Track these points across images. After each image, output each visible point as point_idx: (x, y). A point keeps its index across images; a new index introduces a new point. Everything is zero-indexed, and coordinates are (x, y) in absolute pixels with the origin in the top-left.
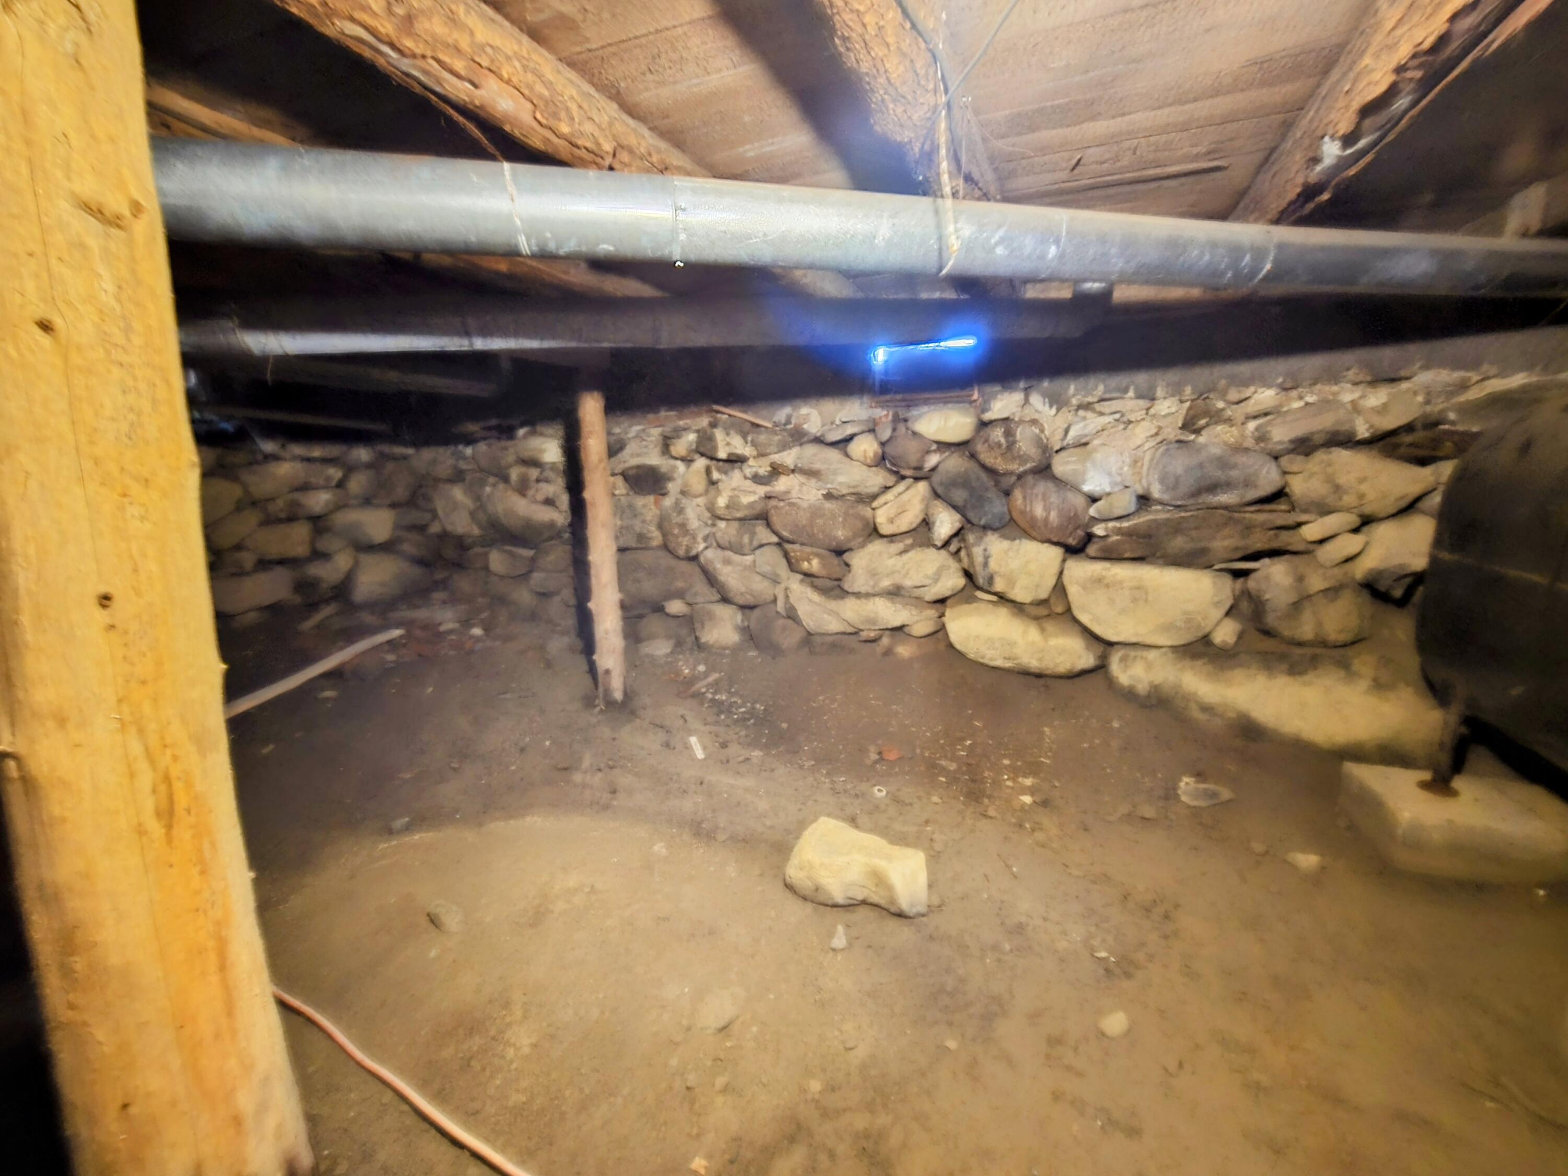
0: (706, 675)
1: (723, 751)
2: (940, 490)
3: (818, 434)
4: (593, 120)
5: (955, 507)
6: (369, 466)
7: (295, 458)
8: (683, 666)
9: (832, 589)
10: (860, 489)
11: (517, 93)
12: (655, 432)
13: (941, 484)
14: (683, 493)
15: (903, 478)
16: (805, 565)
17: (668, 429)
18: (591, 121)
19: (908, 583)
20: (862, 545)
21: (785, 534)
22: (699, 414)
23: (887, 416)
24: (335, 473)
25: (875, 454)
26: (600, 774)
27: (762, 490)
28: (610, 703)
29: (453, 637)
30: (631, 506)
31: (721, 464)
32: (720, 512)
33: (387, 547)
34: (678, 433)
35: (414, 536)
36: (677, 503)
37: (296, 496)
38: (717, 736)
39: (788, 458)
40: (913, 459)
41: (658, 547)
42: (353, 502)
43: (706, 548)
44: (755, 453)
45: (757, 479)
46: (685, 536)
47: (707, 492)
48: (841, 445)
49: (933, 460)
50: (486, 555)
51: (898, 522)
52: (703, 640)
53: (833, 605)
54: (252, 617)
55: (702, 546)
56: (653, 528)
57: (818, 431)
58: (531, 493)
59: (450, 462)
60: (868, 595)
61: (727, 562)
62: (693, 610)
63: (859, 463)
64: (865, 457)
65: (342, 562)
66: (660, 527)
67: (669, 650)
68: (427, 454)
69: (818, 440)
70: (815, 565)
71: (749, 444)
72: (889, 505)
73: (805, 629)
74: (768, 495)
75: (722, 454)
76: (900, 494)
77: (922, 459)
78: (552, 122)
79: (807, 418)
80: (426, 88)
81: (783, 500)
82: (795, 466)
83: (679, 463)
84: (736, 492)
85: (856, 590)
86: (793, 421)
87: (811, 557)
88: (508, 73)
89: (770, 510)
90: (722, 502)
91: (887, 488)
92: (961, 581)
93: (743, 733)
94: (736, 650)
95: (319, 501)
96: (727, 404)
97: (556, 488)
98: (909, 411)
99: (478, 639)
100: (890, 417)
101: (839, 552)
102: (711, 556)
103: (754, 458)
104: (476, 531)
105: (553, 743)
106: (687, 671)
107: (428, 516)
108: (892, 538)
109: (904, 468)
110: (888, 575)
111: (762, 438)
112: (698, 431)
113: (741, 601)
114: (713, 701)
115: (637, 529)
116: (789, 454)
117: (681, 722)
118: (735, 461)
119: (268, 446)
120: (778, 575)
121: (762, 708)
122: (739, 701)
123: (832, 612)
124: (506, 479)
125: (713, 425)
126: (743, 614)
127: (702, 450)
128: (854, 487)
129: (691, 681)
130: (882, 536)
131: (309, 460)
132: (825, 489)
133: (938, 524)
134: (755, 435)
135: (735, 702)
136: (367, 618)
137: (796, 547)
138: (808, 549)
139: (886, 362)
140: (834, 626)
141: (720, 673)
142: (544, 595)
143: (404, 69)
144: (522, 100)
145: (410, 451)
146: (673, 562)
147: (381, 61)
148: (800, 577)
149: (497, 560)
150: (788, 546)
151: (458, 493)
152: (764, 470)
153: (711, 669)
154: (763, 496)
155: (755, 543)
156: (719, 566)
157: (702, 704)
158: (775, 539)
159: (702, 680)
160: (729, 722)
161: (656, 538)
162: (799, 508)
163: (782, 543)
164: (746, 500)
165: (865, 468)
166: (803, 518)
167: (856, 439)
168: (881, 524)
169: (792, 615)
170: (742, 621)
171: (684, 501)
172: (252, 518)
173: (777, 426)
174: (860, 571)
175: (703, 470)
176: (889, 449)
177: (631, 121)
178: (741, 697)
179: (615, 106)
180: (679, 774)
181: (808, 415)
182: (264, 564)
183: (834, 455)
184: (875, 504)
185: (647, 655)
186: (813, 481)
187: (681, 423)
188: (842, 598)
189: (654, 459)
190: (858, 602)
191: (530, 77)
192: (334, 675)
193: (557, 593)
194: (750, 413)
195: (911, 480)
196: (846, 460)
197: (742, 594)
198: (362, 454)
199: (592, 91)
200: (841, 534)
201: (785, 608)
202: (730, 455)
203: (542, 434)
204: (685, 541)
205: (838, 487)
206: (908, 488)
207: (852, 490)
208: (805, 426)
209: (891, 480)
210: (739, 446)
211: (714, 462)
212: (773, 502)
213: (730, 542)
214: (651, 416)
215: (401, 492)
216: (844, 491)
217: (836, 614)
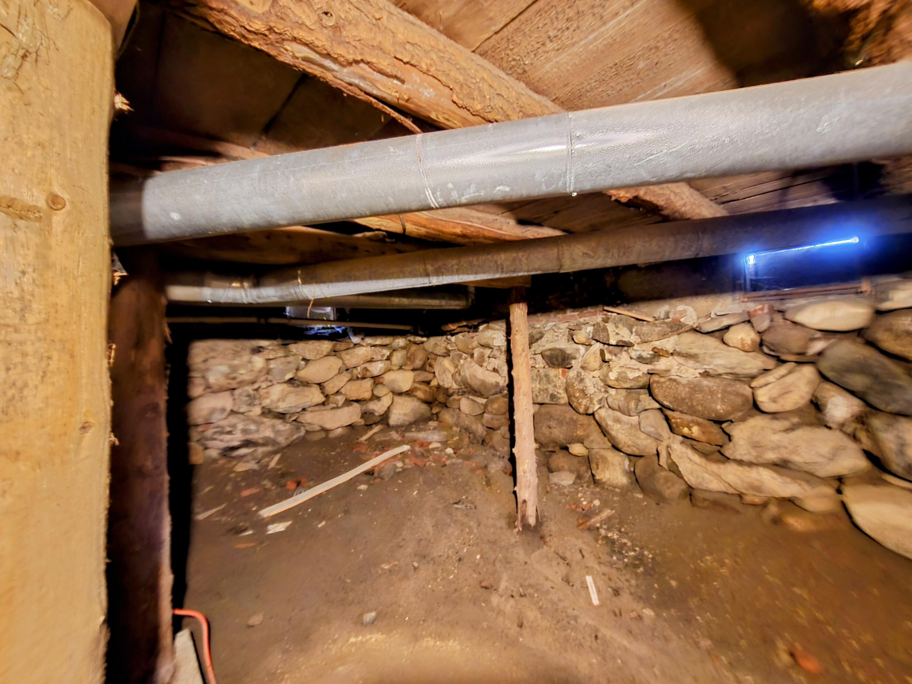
0: (600, 510)
1: (615, 599)
2: (829, 374)
3: (695, 326)
4: (503, 96)
5: (853, 393)
6: (403, 348)
7: (368, 345)
8: (582, 497)
9: (712, 453)
10: (738, 371)
11: (436, 81)
12: (564, 326)
13: (833, 369)
14: (583, 368)
15: (784, 362)
16: (686, 430)
17: (572, 324)
18: (500, 97)
19: (796, 458)
20: (743, 419)
21: (666, 403)
22: (595, 314)
23: (762, 309)
24: (386, 352)
25: (753, 341)
26: (512, 601)
27: (645, 368)
28: (526, 526)
29: (436, 452)
30: (546, 376)
31: (611, 347)
32: (610, 383)
33: (409, 393)
34: (579, 326)
35: (423, 387)
36: (579, 374)
37: (367, 365)
38: (610, 579)
39: (668, 344)
40: (796, 346)
41: (565, 404)
42: (394, 368)
43: (600, 408)
44: (639, 340)
45: (640, 359)
46: (584, 398)
47: (601, 367)
48: (717, 334)
49: (818, 346)
50: (459, 400)
51: (781, 401)
52: (597, 477)
53: (714, 467)
54: (339, 431)
55: (597, 407)
56: (561, 391)
57: (694, 323)
58: (485, 364)
59: (444, 345)
60: (750, 464)
61: (617, 421)
62: (589, 452)
63: (736, 349)
64: (743, 344)
65: (386, 401)
66: (566, 390)
67: (571, 482)
68: (433, 340)
69: (696, 330)
70: (696, 431)
71: (634, 334)
72: (770, 386)
73: (686, 482)
74: (650, 372)
75: (613, 342)
76: (783, 376)
77: (806, 347)
78: (467, 102)
79: (683, 313)
80: (366, 93)
81: (663, 377)
82: (674, 350)
83: (580, 347)
84: (623, 369)
85: (739, 457)
86: (671, 316)
87: (691, 425)
88: (427, 65)
89: (652, 384)
90: (613, 376)
91: (766, 371)
92: (863, 463)
93: (633, 582)
94: (624, 492)
95: (376, 368)
96: (616, 305)
97: (501, 362)
98: (784, 304)
99: (449, 457)
100: (766, 310)
101: (719, 422)
102: (603, 414)
103: (638, 344)
104: (455, 386)
105: (482, 557)
106: (585, 503)
107: (430, 376)
108: (774, 415)
109: (783, 353)
110: (773, 449)
111: (645, 329)
112: (594, 325)
113: (629, 451)
114: (606, 537)
115: (551, 391)
116: (668, 341)
117: (579, 556)
118: (623, 345)
119: (355, 340)
120: (660, 435)
121: (650, 556)
122: (629, 544)
123: (713, 474)
124: (472, 356)
125: (606, 321)
126: (630, 461)
127: (597, 338)
128: (732, 368)
129: (588, 514)
130: (763, 412)
131: (375, 346)
132: (701, 369)
133: (829, 406)
134: (639, 327)
135: (625, 544)
136: (395, 435)
137: (676, 414)
138: (688, 418)
139: (755, 264)
140: (715, 485)
141: (612, 509)
142: (491, 429)
143: (348, 79)
144: (441, 87)
145: (424, 339)
146: (575, 416)
147: (329, 77)
148: (681, 438)
149: (465, 404)
150: (669, 413)
151: (446, 363)
152: (647, 352)
153: (605, 504)
154: (646, 372)
155: (640, 408)
156: (610, 423)
157: (597, 540)
158: (657, 406)
159: (598, 514)
160: (620, 565)
161: (564, 398)
162: (678, 383)
163: (663, 409)
164: (632, 375)
165: (742, 353)
166: (683, 392)
167: (732, 329)
168: (762, 402)
169: (674, 469)
170: (629, 466)
171: (583, 373)
172: (345, 377)
173: (656, 320)
174: (742, 442)
175: (598, 352)
176: (767, 338)
177: (536, 96)
178: (631, 539)
179: (523, 85)
180: (576, 618)
181: (685, 311)
182: (349, 402)
183: (711, 342)
184: (754, 384)
185: (556, 484)
186: (691, 363)
187: (582, 320)
188: (723, 462)
189: (563, 344)
190: (740, 468)
191: (445, 66)
192: (370, 473)
193: (499, 428)
194: (634, 311)
195: (793, 364)
196: (724, 347)
197: (629, 446)
198: (401, 341)
199: (503, 75)
200: (720, 408)
201: (667, 464)
202: (618, 342)
203: (492, 329)
204: (584, 402)
205: (714, 368)
206: (790, 372)
207: (729, 371)
208: (682, 320)
209: (771, 363)
210: (626, 335)
211: (606, 346)
212: (655, 378)
213: (619, 406)
214: (560, 316)
215: (418, 363)
216: (721, 371)
217: (718, 477)
